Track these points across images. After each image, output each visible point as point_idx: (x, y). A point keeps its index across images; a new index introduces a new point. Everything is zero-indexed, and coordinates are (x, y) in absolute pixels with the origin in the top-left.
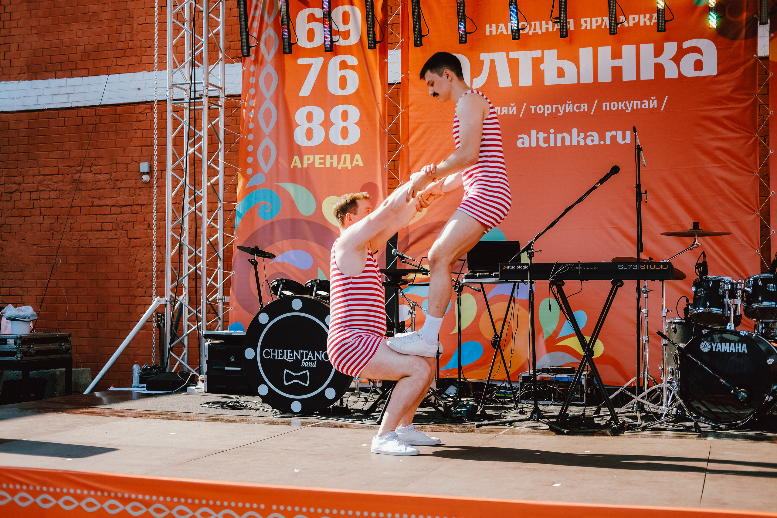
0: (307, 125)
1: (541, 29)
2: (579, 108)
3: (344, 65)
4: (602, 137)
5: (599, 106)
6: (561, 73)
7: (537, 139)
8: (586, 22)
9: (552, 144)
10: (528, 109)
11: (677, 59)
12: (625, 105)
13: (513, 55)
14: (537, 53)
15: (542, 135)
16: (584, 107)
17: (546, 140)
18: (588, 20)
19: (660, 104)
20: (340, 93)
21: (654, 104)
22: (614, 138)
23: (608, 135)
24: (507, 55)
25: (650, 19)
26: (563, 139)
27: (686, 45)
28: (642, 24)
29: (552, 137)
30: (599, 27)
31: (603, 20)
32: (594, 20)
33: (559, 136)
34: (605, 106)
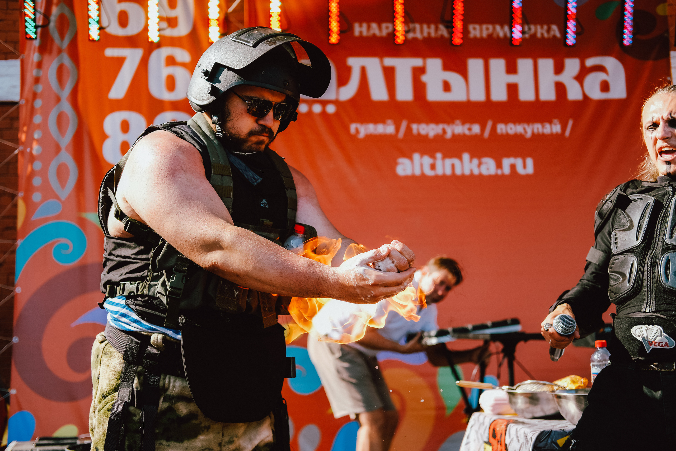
0: (122, 137)
1: (422, 32)
2: (470, 129)
3: (171, 61)
4: (499, 165)
5: (494, 129)
6: (447, 87)
7: (422, 165)
8: (474, 29)
9: (439, 171)
10: (409, 129)
11: (580, 78)
12: (524, 129)
13: (389, 62)
14: (418, 62)
15: (427, 160)
16: (476, 129)
17: (433, 167)
18: (477, 27)
19: (564, 128)
20: (167, 96)
21: (556, 128)
22: (513, 167)
23: (507, 162)
24: (382, 62)
25: (548, 31)
26: (453, 166)
27: (590, 62)
28: (539, 35)
29: (439, 163)
30: (490, 36)
31: (494, 28)
32: (484, 27)
33: (448, 162)
34: (501, 128)
